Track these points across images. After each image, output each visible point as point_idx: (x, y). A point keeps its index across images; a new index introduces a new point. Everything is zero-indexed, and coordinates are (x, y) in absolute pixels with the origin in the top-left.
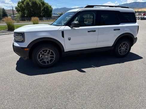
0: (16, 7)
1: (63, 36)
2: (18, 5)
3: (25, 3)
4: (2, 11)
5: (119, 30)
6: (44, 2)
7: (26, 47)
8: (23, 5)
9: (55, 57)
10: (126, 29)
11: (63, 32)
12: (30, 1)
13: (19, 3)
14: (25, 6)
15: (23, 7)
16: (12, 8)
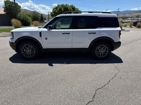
0: (51, 13)
1: (41, 36)
2: (53, 11)
3: (58, 9)
4: (40, 16)
5: (95, 33)
6: (74, 7)
7: (14, 42)
8: (57, 11)
10: (103, 33)
11: (40, 33)
12: (63, 7)
13: (54, 9)
14: (58, 12)
15: (56, 13)
16: (48, 13)
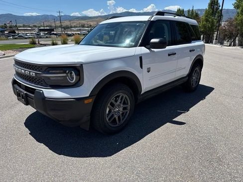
1: (141, 66)
5: (194, 50)
7: (88, 96)
9: (129, 108)
